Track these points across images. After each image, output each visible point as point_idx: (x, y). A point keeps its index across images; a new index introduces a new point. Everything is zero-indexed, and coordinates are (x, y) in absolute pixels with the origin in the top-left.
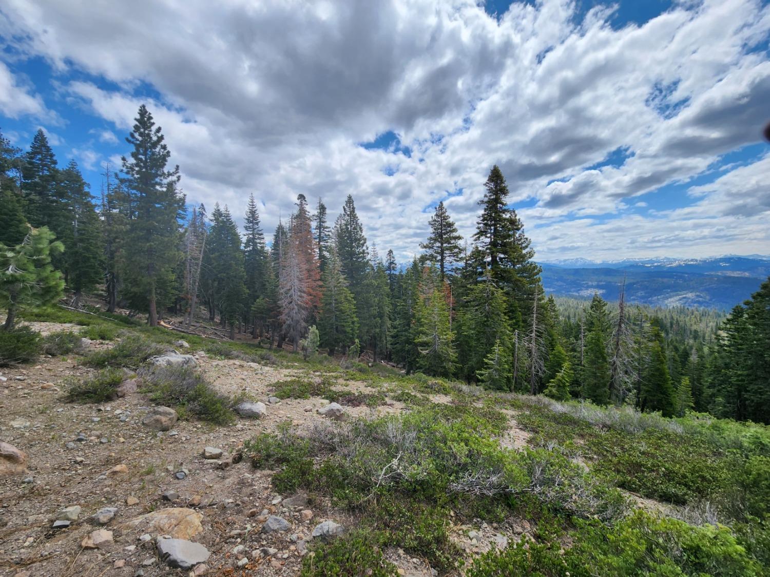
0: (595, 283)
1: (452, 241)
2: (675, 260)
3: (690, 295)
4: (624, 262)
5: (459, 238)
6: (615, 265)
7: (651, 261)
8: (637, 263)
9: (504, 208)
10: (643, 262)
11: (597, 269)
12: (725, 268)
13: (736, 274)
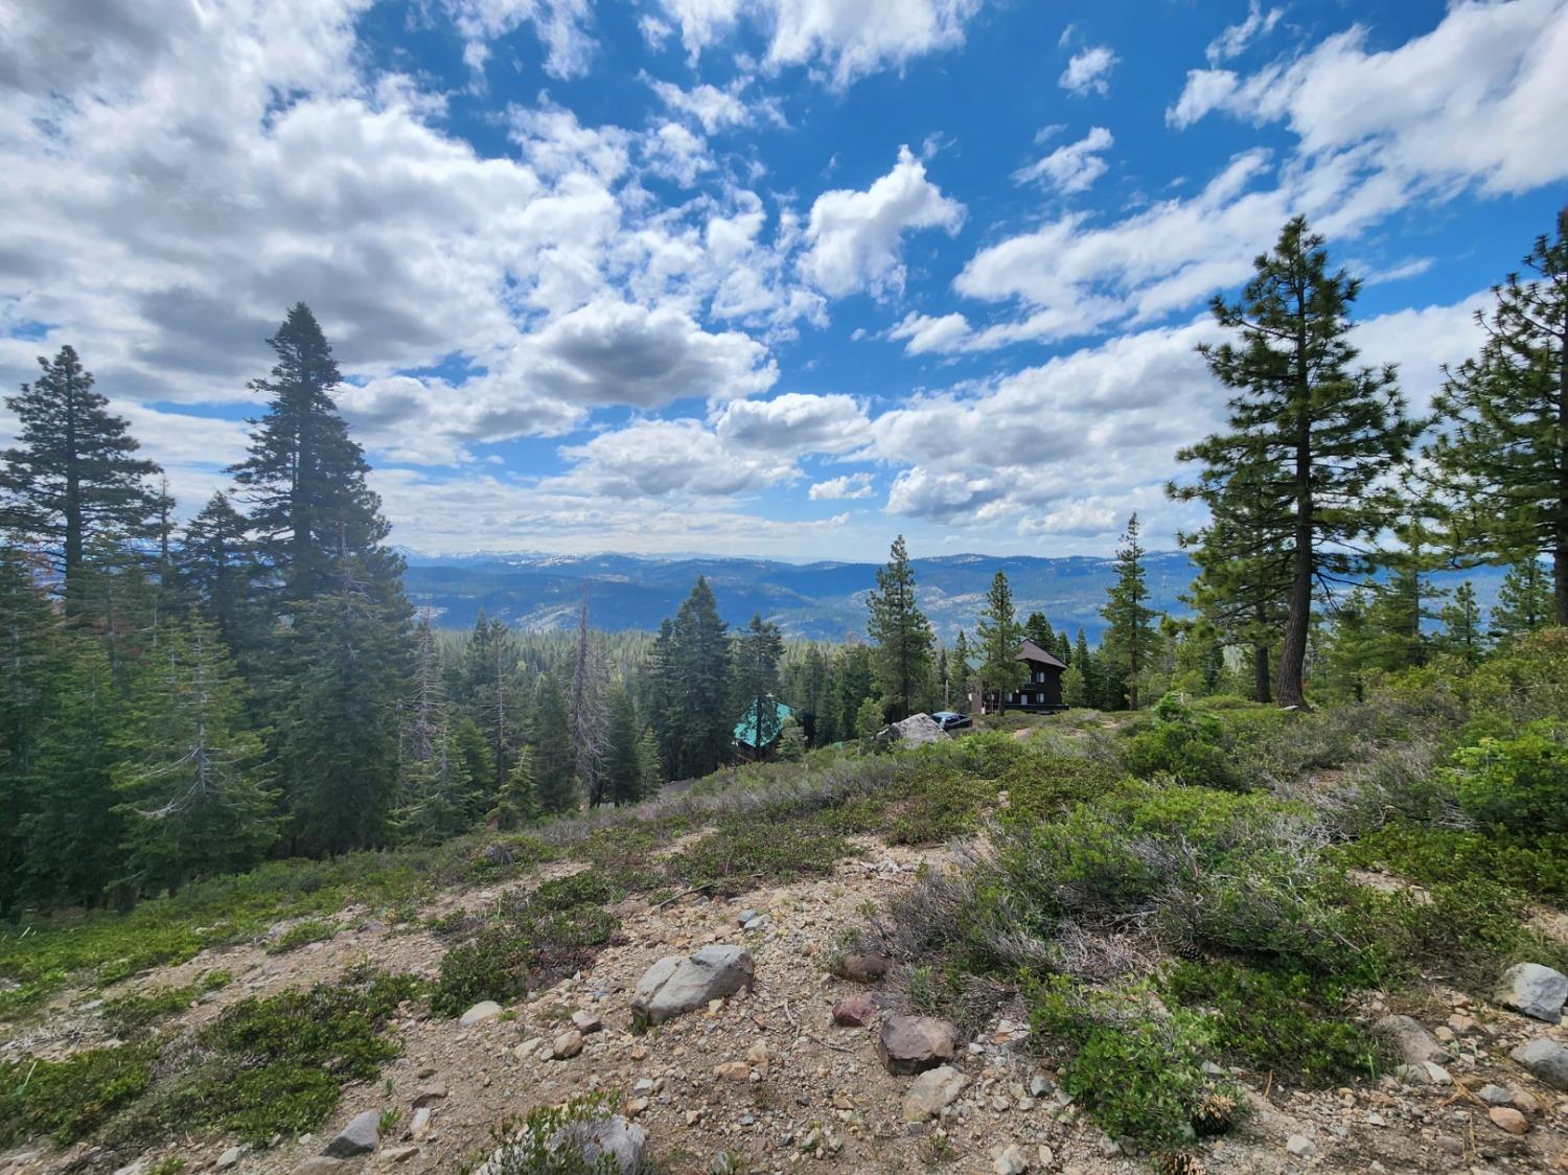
0: (428, 596)
2: (548, 556)
3: (568, 611)
4: (476, 557)
6: (464, 561)
7: (516, 557)
8: (496, 558)
10: (506, 559)
11: (432, 569)
12: (605, 570)
13: (616, 579)
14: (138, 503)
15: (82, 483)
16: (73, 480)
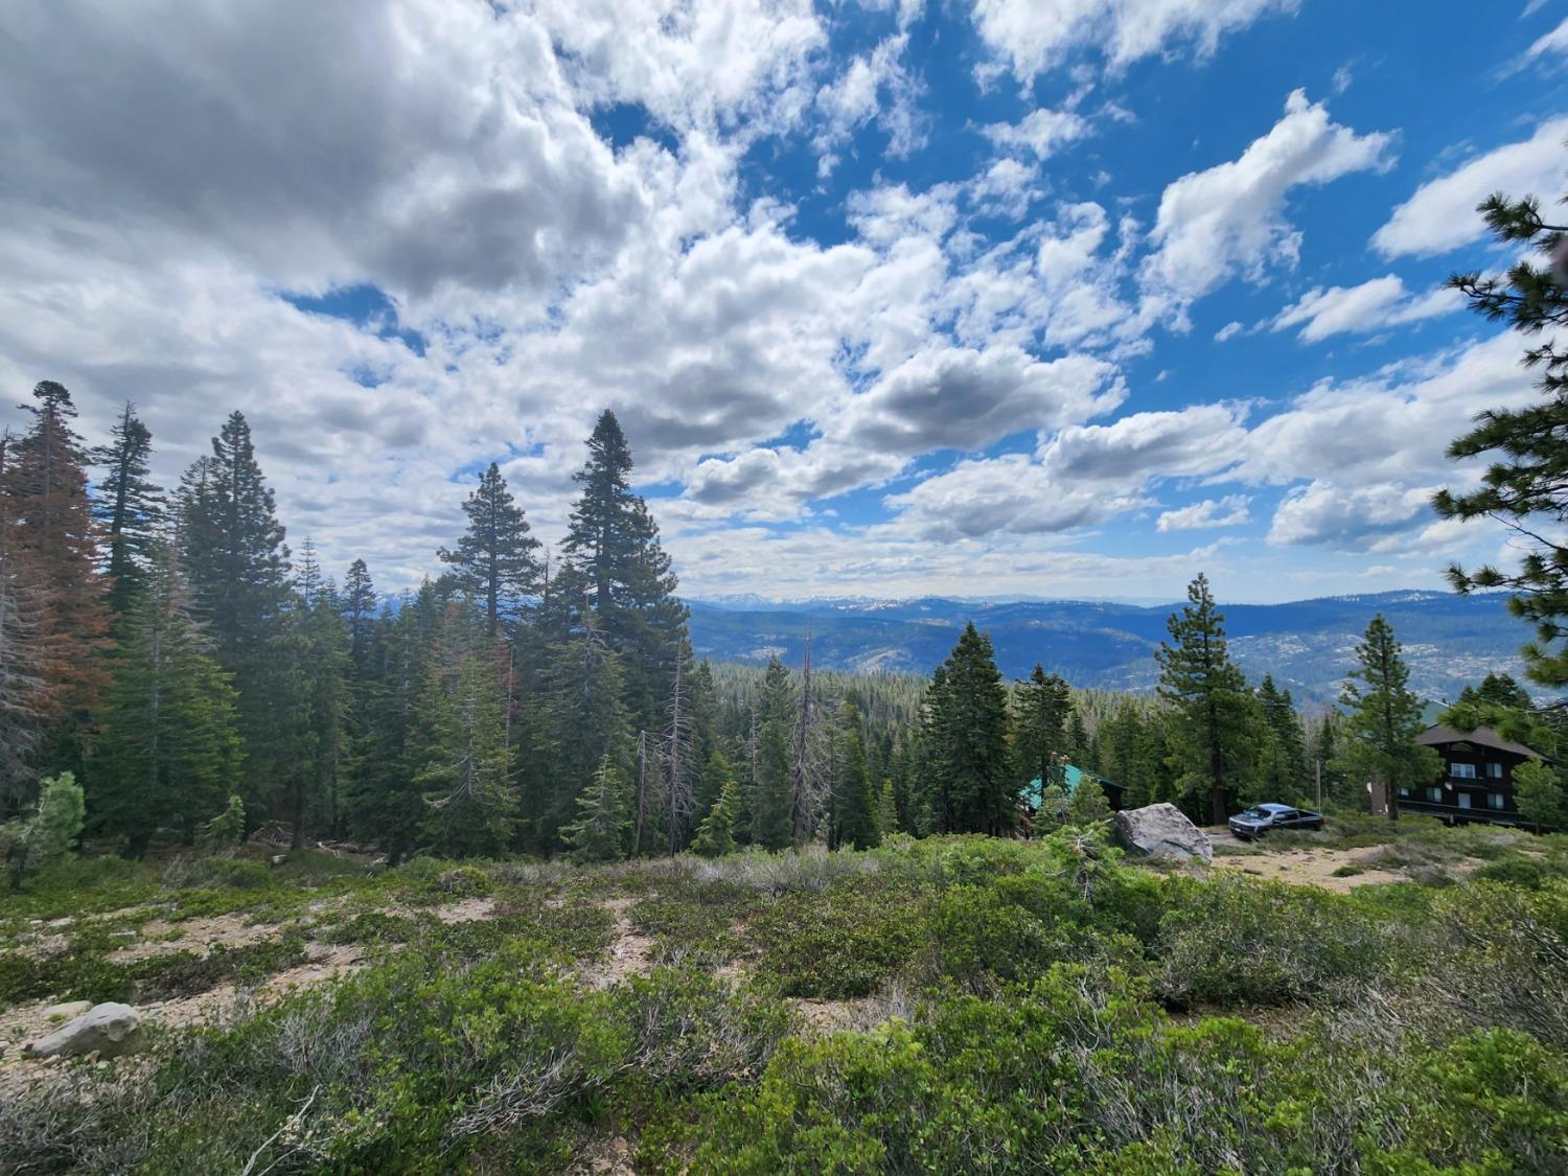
0: (773, 637)
1: (518, 550)
2: (874, 601)
3: (891, 653)
4: (812, 602)
5: (533, 544)
6: (801, 606)
7: (845, 602)
8: (828, 603)
9: (624, 492)
10: (837, 603)
11: (774, 614)
12: (926, 614)
13: (937, 622)
14: (526, 569)
15: (500, 557)
16: (493, 555)
